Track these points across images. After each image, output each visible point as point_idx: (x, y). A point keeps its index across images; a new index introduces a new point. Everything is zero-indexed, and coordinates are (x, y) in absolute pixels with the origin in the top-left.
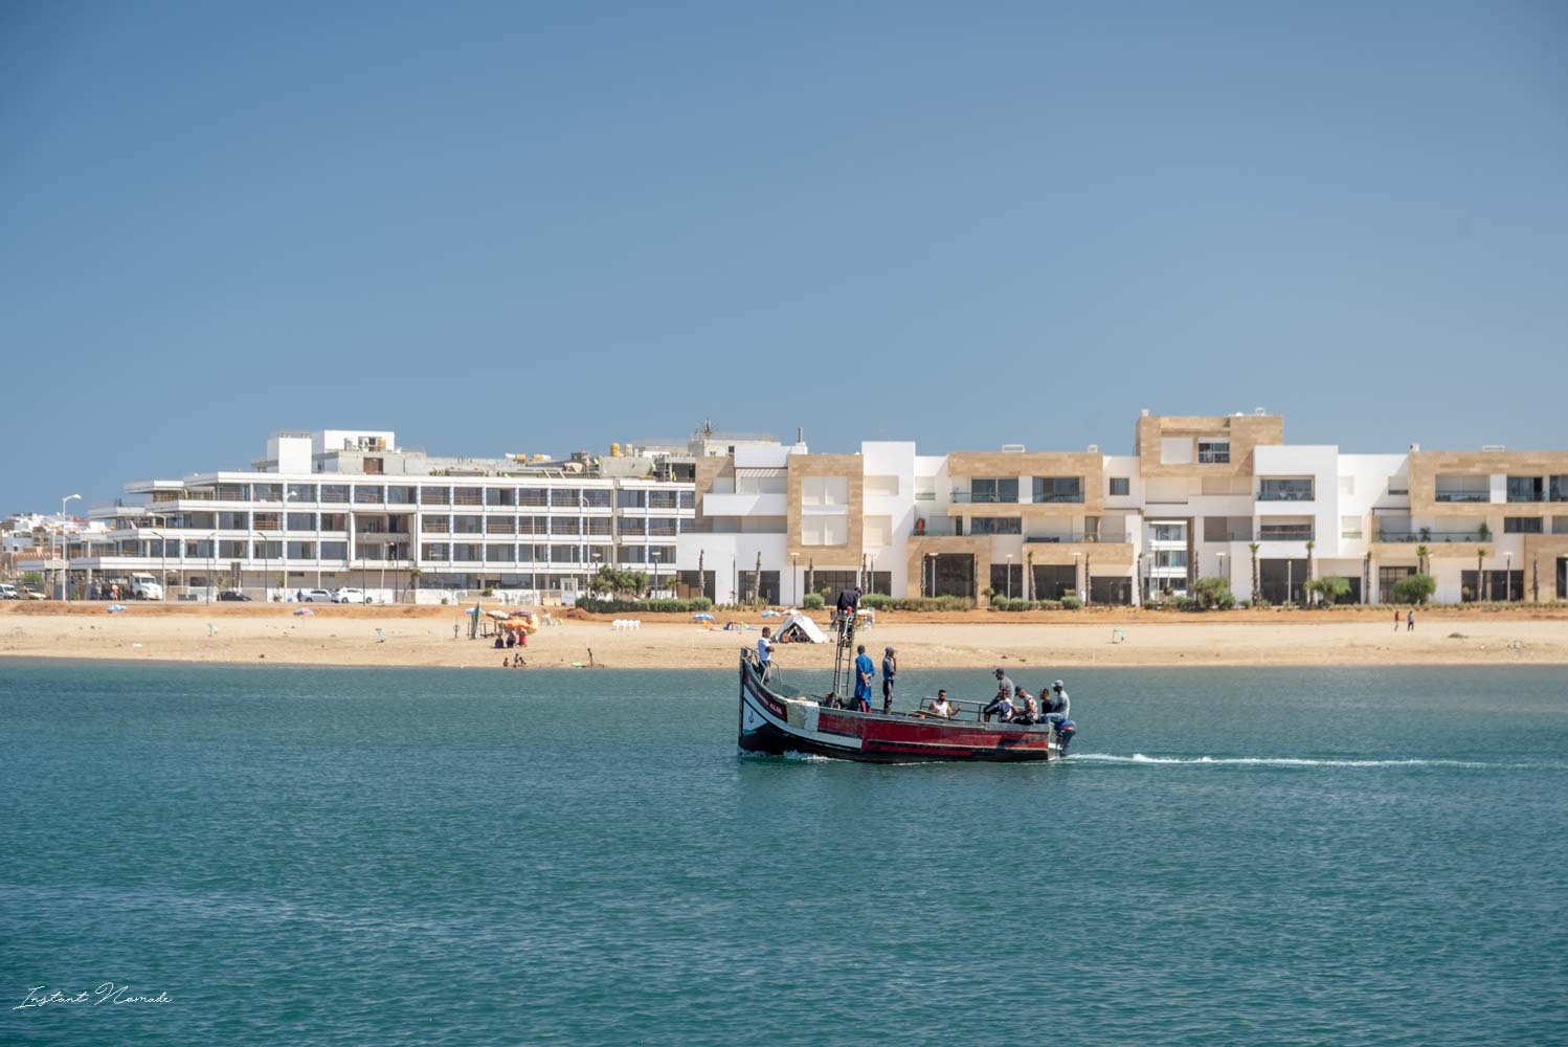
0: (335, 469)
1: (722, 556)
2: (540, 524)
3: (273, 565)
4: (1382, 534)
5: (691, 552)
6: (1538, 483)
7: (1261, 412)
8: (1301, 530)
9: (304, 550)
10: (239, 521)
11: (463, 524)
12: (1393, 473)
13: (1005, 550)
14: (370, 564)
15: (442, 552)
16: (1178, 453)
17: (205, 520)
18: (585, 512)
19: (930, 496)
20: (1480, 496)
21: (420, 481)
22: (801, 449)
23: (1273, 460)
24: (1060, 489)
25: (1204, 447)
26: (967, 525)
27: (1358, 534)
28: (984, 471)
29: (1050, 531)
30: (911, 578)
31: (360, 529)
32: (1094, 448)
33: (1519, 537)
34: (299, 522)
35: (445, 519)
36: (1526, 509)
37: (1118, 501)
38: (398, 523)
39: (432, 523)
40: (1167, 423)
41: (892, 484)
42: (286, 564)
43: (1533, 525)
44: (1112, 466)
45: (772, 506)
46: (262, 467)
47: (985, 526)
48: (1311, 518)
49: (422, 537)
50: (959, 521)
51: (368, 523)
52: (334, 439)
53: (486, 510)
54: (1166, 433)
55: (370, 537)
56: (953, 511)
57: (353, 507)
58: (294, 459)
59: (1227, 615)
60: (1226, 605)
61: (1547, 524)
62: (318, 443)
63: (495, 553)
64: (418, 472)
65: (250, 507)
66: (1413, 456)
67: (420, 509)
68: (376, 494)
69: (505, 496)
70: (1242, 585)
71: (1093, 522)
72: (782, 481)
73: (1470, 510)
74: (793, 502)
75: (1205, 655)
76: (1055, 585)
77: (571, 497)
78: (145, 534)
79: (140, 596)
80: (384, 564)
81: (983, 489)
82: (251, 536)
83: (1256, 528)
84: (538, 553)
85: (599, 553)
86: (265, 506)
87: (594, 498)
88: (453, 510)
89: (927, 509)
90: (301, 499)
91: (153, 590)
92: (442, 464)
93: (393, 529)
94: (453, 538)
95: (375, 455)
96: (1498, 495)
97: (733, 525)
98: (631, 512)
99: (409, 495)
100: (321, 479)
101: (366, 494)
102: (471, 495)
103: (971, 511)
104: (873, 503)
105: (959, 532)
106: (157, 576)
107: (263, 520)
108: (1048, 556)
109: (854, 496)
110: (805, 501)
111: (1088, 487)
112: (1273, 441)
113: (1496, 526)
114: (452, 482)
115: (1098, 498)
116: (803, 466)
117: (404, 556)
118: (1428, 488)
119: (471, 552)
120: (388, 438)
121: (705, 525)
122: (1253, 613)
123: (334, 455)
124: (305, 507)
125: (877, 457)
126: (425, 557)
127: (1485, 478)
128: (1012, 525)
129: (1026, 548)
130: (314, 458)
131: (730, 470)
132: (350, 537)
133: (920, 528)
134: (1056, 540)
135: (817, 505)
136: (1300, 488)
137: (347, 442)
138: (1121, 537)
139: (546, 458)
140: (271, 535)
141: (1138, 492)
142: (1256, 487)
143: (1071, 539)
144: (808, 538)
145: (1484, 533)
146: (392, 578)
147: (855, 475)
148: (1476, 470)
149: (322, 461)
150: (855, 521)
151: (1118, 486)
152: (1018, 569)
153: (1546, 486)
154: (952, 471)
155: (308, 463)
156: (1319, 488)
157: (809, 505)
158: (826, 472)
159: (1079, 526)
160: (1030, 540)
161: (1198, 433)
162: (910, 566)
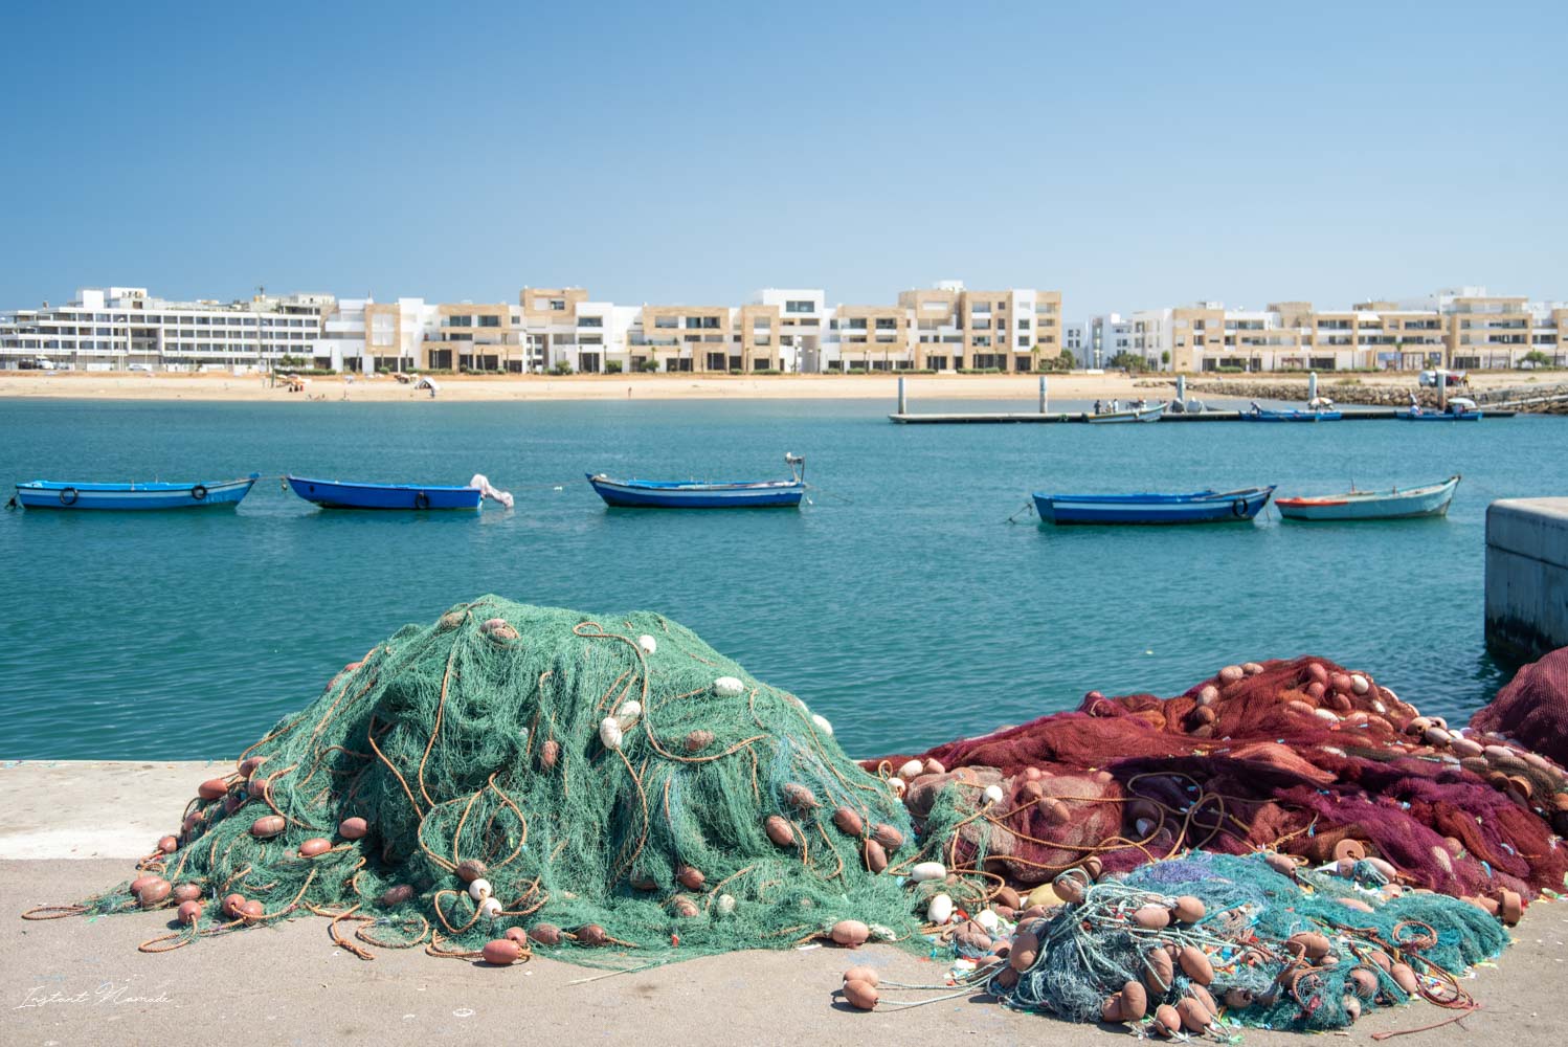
0: (118, 306)
1: (336, 351)
2: (238, 334)
3: (89, 352)
4: (632, 342)
5: (322, 348)
6: (698, 320)
7: (578, 288)
8: (597, 340)
9: (105, 346)
10: (71, 331)
11: (185, 334)
12: (636, 315)
13: (465, 348)
14: (137, 352)
15: (174, 346)
16: (542, 305)
17: (54, 330)
18: (243, 328)
19: (430, 323)
20: (675, 326)
21: (163, 313)
22: (370, 301)
23: (585, 309)
24: (489, 321)
25: (554, 303)
26: (448, 337)
27: (621, 342)
28: (456, 312)
29: (486, 339)
30: (423, 361)
31: (133, 336)
32: (504, 303)
33: (690, 344)
34: (101, 332)
35: (176, 331)
36: (694, 332)
37: (515, 326)
38: (152, 333)
39: (168, 333)
40: (537, 292)
41: (413, 318)
42: (96, 352)
43: (696, 339)
44: (514, 310)
45: (358, 327)
46: (74, 305)
47: (455, 337)
48: (601, 335)
49: (164, 340)
50: (444, 335)
51: (137, 333)
52: (116, 292)
53: (196, 327)
54: (537, 296)
55: (140, 340)
56: (442, 330)
57: (129, 325)
58: (93, 301)
59: (570, 377)
60: (570, 373)
61: (703, 338)
62: (108, 294)
63: (202, 347)
64: (161, 308)
65: (77, 324)
66: (644, 308)
67: (163, 326)
68: (141, 318)
69: (204, 321)
70: (574, 364)
71: (505, 336)
72: (363, 316)
73: (671, 331)
74: (368, 326)
75: (538, 395)
76: (490, 363)
77: (237, 321)
78: (22, 337)
79: (41, 367)
80: (146, 352)
81: (455, 321)
82: (78, 338)
83: (577, 339)
84: (238, 348)
85: (282, 348)
86: (85, 324)
87: (247, 322)
88: (180, 327)
89: (429, 329)
90: (103, 320)
91: (48, 365)
92: (171, 304)
93: (149, 336)
94: (181, 340)
95: (138, 300)
96: (682, 325)
97: (339, 336)
98: (267, 329)
99: (157, 319)
100: (113, 311)
101: (135, 318)
102: (189, 320)
103: (450, 330)
104: (405, 326)
105: (444, 339)
106: (51, 359)
107: (84, 331)
108: (488, 351)
109: (397, 323)
110: (374, 325)
111: (502, 320)
112: (585, 300)
113: (681, 338)
114: (179, 314)
115: (507, 325)
116: (373, 309)
117: (155, 349)
118: (652, 323)
119: (187, 347)
120: (144, 291)
121: (326, 335)
122: (581, 376)
123: (118, 300)
124: (105, 325)
125: (407, 305)
126: (167, 349)
127: (676, 318)
128: (468, 337)
129: (476, 347)
130: (105, 301)
131: (337, 310)
132: (129, 339)
133: (426, 338)
134: (488, 344)
135: (380, 328)
136: (596, 321)
137: (124, 294)
138: (517, 342)
139: (217, 302)
140: (84, 338)
141: (524, 323)
142: (577, 321)
143: (495, 343)
144: (375, 342)
145: (676, 342)
146: (151, 359)
147: (397, 313)
148: (672, 314)
149: (109, 303)
150: (397, 334)
151: (515, 320)
152: (471, 357)
153: (702, 321)
154: (441, 312)
155: (102, 303)
156: (604, 322)
157: (376, 327)
158: (383, 312)
159: (499, 338)
160: (477, 343)
161: (550, 297)
162: (423, 353)
